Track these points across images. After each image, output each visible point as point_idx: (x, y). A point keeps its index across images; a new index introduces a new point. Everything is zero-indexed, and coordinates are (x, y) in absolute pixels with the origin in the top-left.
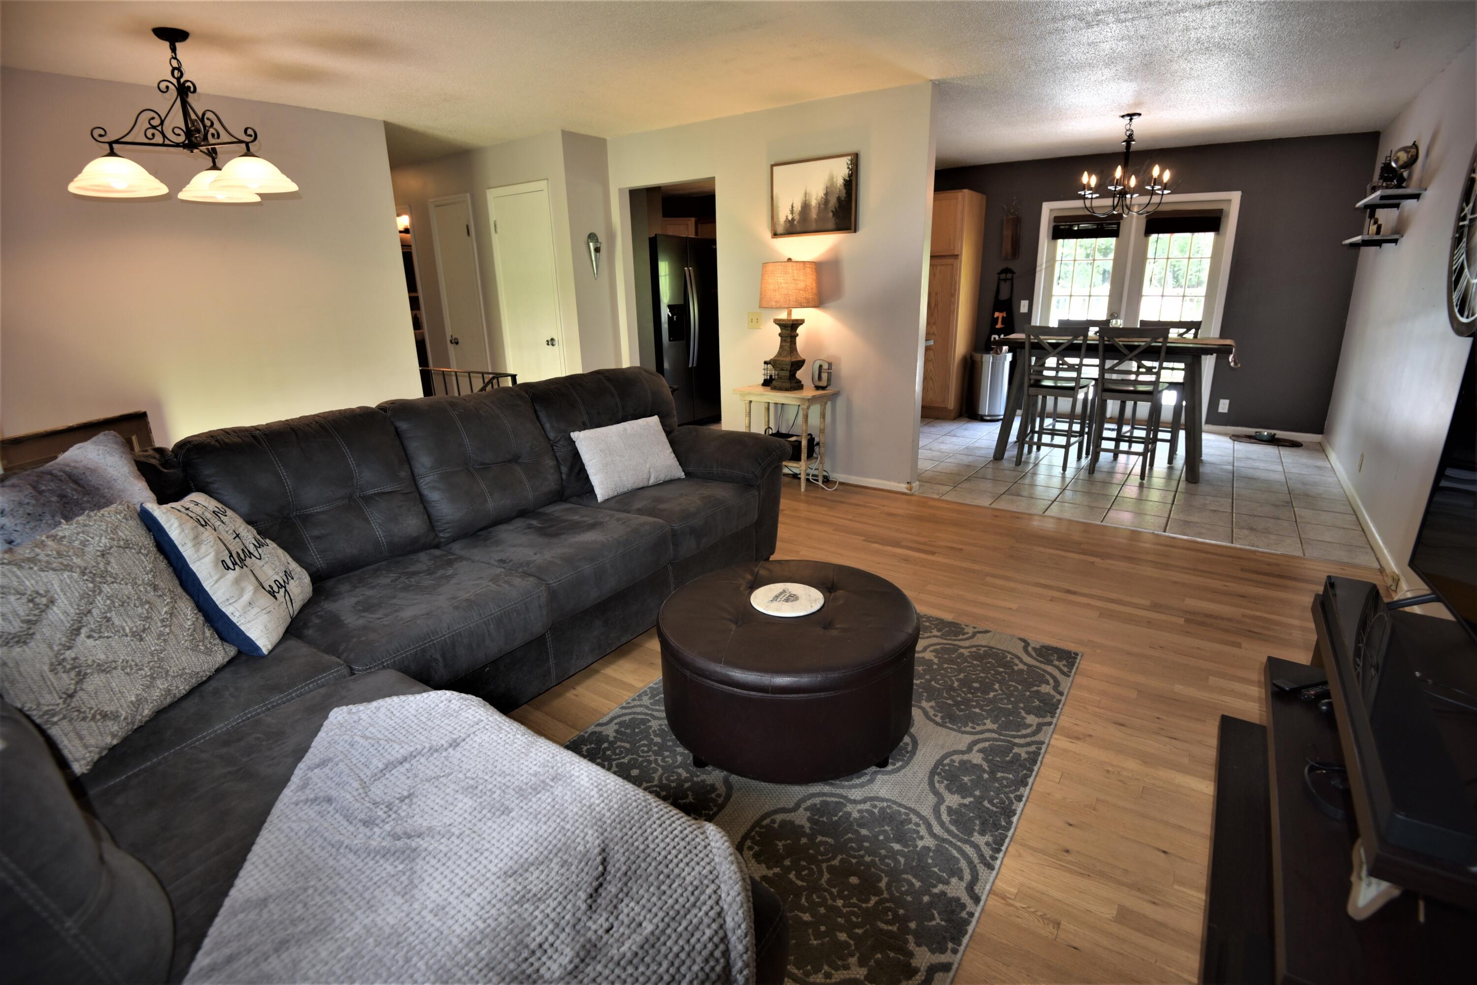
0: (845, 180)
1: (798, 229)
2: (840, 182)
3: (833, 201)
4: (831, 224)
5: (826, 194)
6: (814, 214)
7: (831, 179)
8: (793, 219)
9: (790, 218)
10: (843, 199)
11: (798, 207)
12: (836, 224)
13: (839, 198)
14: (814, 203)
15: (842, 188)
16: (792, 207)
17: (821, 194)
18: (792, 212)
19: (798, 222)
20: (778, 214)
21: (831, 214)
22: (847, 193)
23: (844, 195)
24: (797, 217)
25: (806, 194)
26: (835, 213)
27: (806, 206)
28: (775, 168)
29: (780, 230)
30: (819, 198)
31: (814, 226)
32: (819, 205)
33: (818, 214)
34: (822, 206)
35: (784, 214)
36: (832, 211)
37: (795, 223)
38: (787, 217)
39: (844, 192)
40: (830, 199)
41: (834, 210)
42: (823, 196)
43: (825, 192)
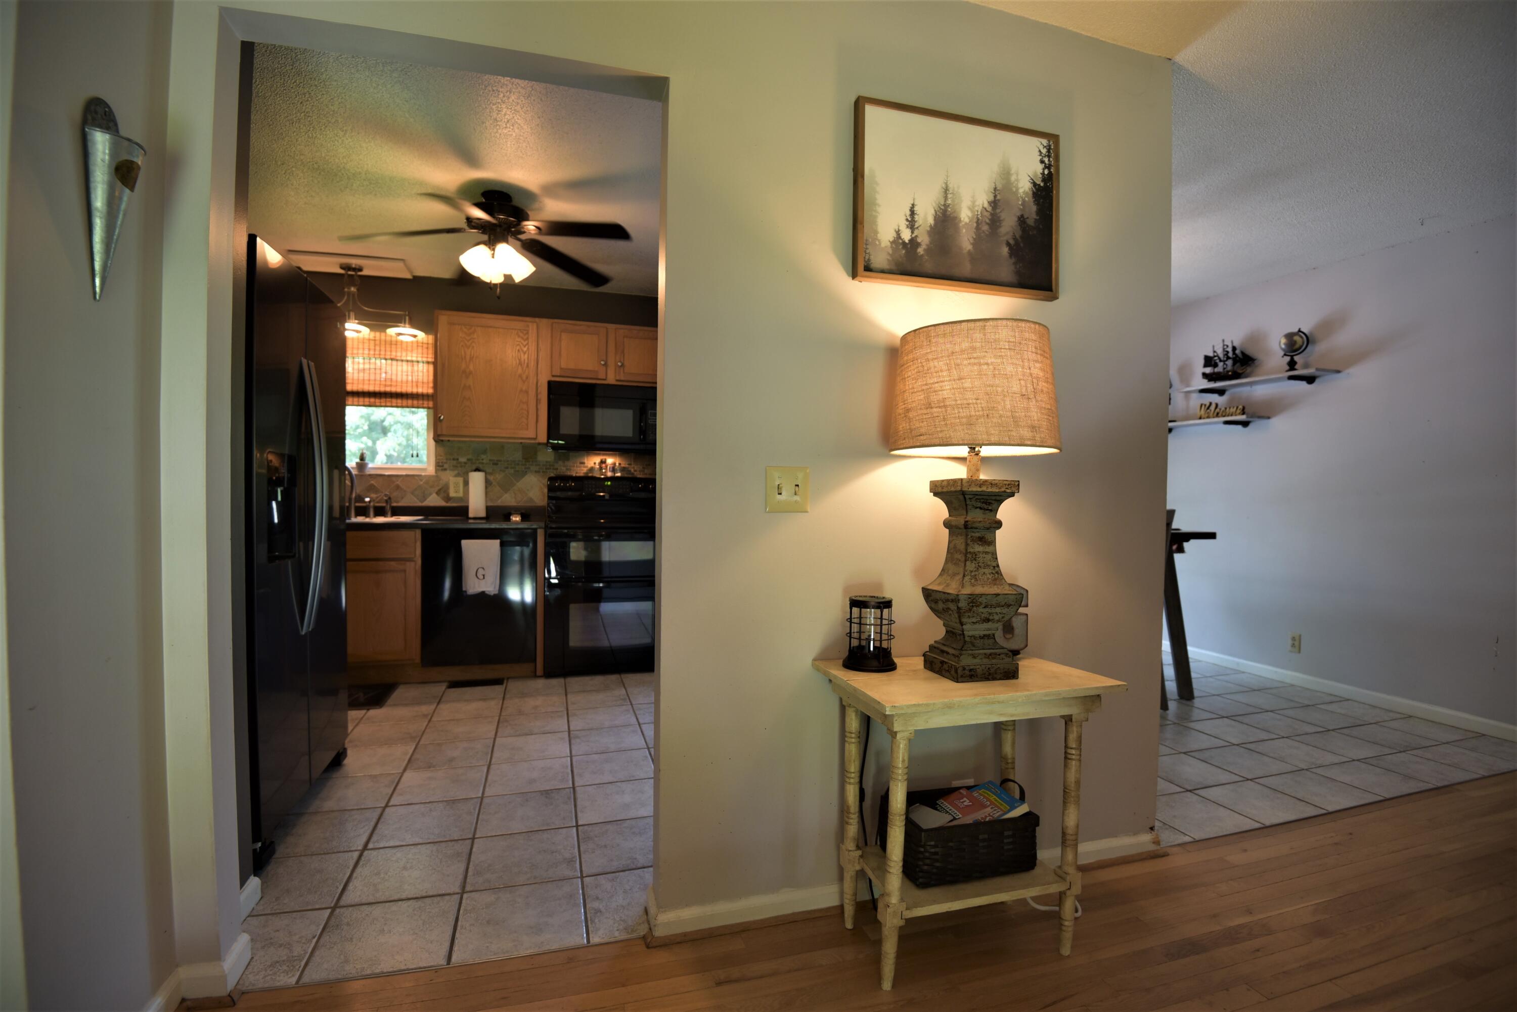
0: (1034, 184)
1: (929, 267)
2: (1024, 186)
3: (1009, 225)
4: (1006, 271)
5: (994, 203)
6: (966, 241)
7: (1006, 173)
8: (914, 243)
9: (906, 236)
10: (1031, 222)
11: (926, 216)
12: (1018, 273)
13: (1022, 220)
14: (965, 215)
15: (1029, 199)
16: (912, 213)
17: (983, 200)
18: (912, 224)
19: (928, 250)
20: (874, 222)
21: (1005, 250)
22: (1040, 212)
23: (1034, 216)
24: (924, 239)
25: (946, 190)
26: (1014, 250)
27: (945, 219)
28: (866, 110)
29: (880, 259)
30: (980, 209)
31: (966, 268)
32: (978, 222)
33: (977, 242)
34: (985, 228)
35: (889, 223)
36: (1008, 244)
37: (920, 251)
38: (898, 232)
39: (1034, 208)
40: (1003, 216)
41: (1012, 242)
42: (986, 205)
43: (991, 198)
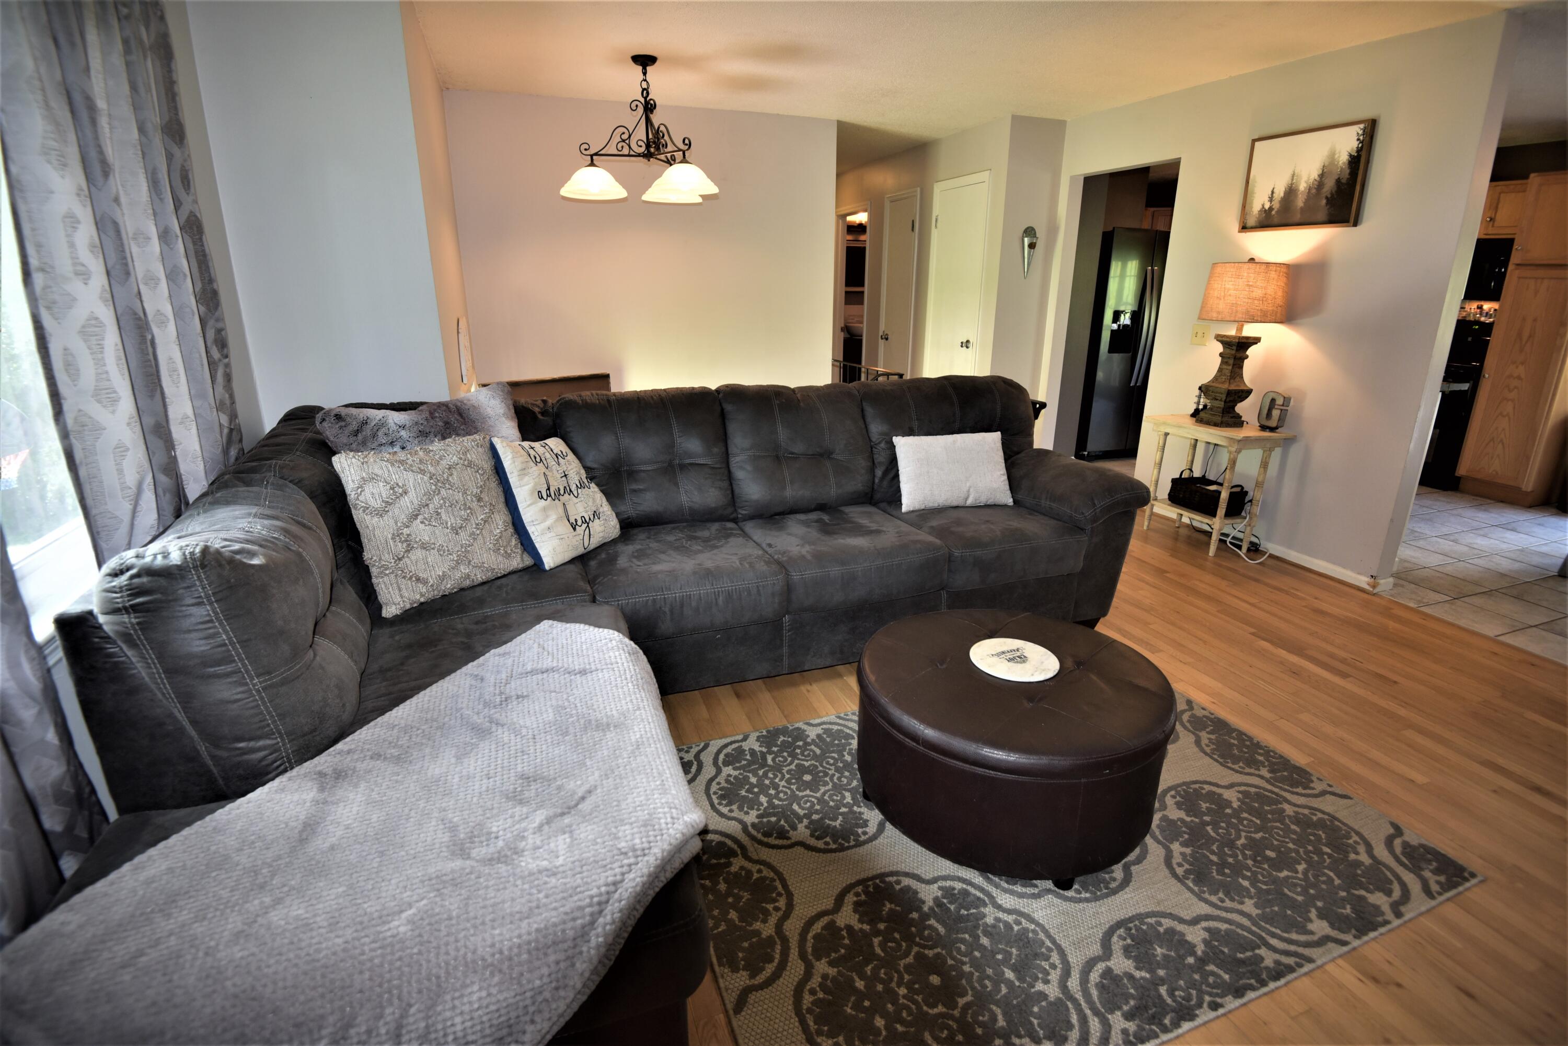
0: (1351, 156)
1: (1276, 221)
2: (1343, 158)
3: (1330, 184)
4: (1322, 215)
5: (1322, 176)
6: (1300, 202)
7: (1332, 155)
8: (1271, 209)
9: (1267, 206)
10: (1344, 181)
11: (1280, 193)
12: (1330, 215)
13: (1338, 181)
14: (1302, 187)
15: (1346, 167)
16: (1273, 192)
17: (1315, 175)
18: (1271, 199)
19: (1277, 212)
20: (1252, 203)
21: (1324, 201)
22: (1350, 174)
23: (1347, 177)
24: (1276, 205)
25: (1293, 176)
26: (1330, 201)
27: (1291, 191)
28: (1257, 144)
29: (1251, 222)
30: (1311, 181)
31: (1298, 217)
32: (1310, 189)
33: (1307, 201)
34: (1314, 191)
35: (1260, 201)
36: (1327, 198)
37: (1273, 213)
38: (1263, 205)
39: (1348, 171)
40: (1326, 181)
41: (1329, 196)
42: (1316, 177)
43: (1320, 172)
